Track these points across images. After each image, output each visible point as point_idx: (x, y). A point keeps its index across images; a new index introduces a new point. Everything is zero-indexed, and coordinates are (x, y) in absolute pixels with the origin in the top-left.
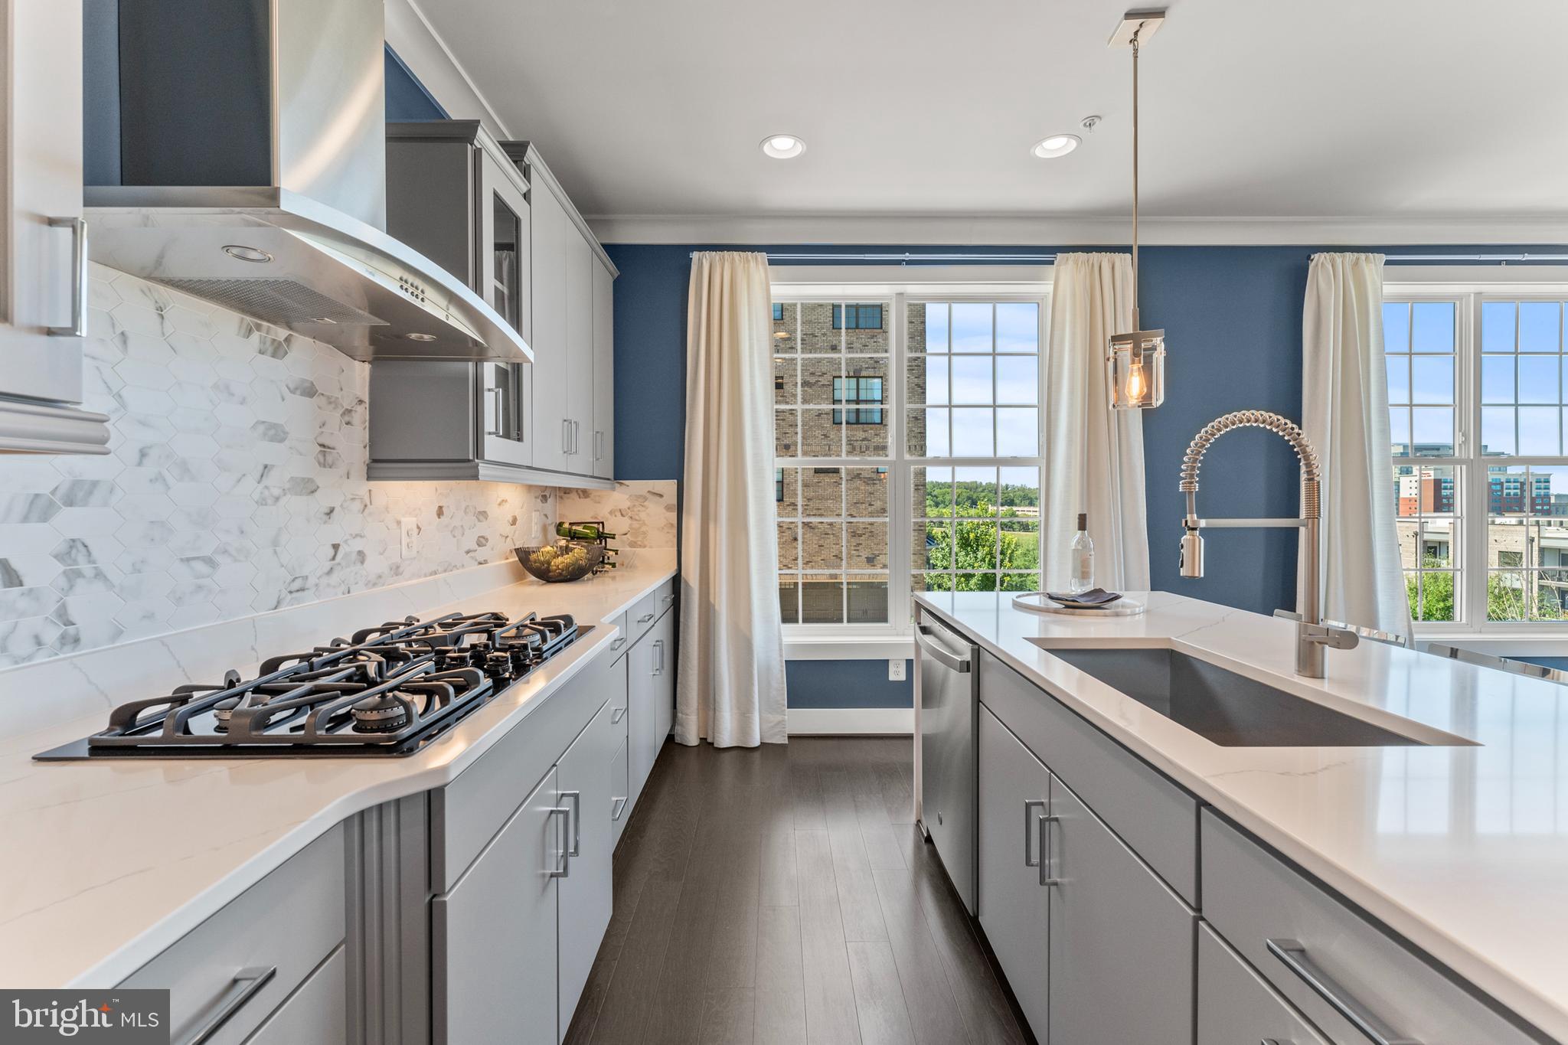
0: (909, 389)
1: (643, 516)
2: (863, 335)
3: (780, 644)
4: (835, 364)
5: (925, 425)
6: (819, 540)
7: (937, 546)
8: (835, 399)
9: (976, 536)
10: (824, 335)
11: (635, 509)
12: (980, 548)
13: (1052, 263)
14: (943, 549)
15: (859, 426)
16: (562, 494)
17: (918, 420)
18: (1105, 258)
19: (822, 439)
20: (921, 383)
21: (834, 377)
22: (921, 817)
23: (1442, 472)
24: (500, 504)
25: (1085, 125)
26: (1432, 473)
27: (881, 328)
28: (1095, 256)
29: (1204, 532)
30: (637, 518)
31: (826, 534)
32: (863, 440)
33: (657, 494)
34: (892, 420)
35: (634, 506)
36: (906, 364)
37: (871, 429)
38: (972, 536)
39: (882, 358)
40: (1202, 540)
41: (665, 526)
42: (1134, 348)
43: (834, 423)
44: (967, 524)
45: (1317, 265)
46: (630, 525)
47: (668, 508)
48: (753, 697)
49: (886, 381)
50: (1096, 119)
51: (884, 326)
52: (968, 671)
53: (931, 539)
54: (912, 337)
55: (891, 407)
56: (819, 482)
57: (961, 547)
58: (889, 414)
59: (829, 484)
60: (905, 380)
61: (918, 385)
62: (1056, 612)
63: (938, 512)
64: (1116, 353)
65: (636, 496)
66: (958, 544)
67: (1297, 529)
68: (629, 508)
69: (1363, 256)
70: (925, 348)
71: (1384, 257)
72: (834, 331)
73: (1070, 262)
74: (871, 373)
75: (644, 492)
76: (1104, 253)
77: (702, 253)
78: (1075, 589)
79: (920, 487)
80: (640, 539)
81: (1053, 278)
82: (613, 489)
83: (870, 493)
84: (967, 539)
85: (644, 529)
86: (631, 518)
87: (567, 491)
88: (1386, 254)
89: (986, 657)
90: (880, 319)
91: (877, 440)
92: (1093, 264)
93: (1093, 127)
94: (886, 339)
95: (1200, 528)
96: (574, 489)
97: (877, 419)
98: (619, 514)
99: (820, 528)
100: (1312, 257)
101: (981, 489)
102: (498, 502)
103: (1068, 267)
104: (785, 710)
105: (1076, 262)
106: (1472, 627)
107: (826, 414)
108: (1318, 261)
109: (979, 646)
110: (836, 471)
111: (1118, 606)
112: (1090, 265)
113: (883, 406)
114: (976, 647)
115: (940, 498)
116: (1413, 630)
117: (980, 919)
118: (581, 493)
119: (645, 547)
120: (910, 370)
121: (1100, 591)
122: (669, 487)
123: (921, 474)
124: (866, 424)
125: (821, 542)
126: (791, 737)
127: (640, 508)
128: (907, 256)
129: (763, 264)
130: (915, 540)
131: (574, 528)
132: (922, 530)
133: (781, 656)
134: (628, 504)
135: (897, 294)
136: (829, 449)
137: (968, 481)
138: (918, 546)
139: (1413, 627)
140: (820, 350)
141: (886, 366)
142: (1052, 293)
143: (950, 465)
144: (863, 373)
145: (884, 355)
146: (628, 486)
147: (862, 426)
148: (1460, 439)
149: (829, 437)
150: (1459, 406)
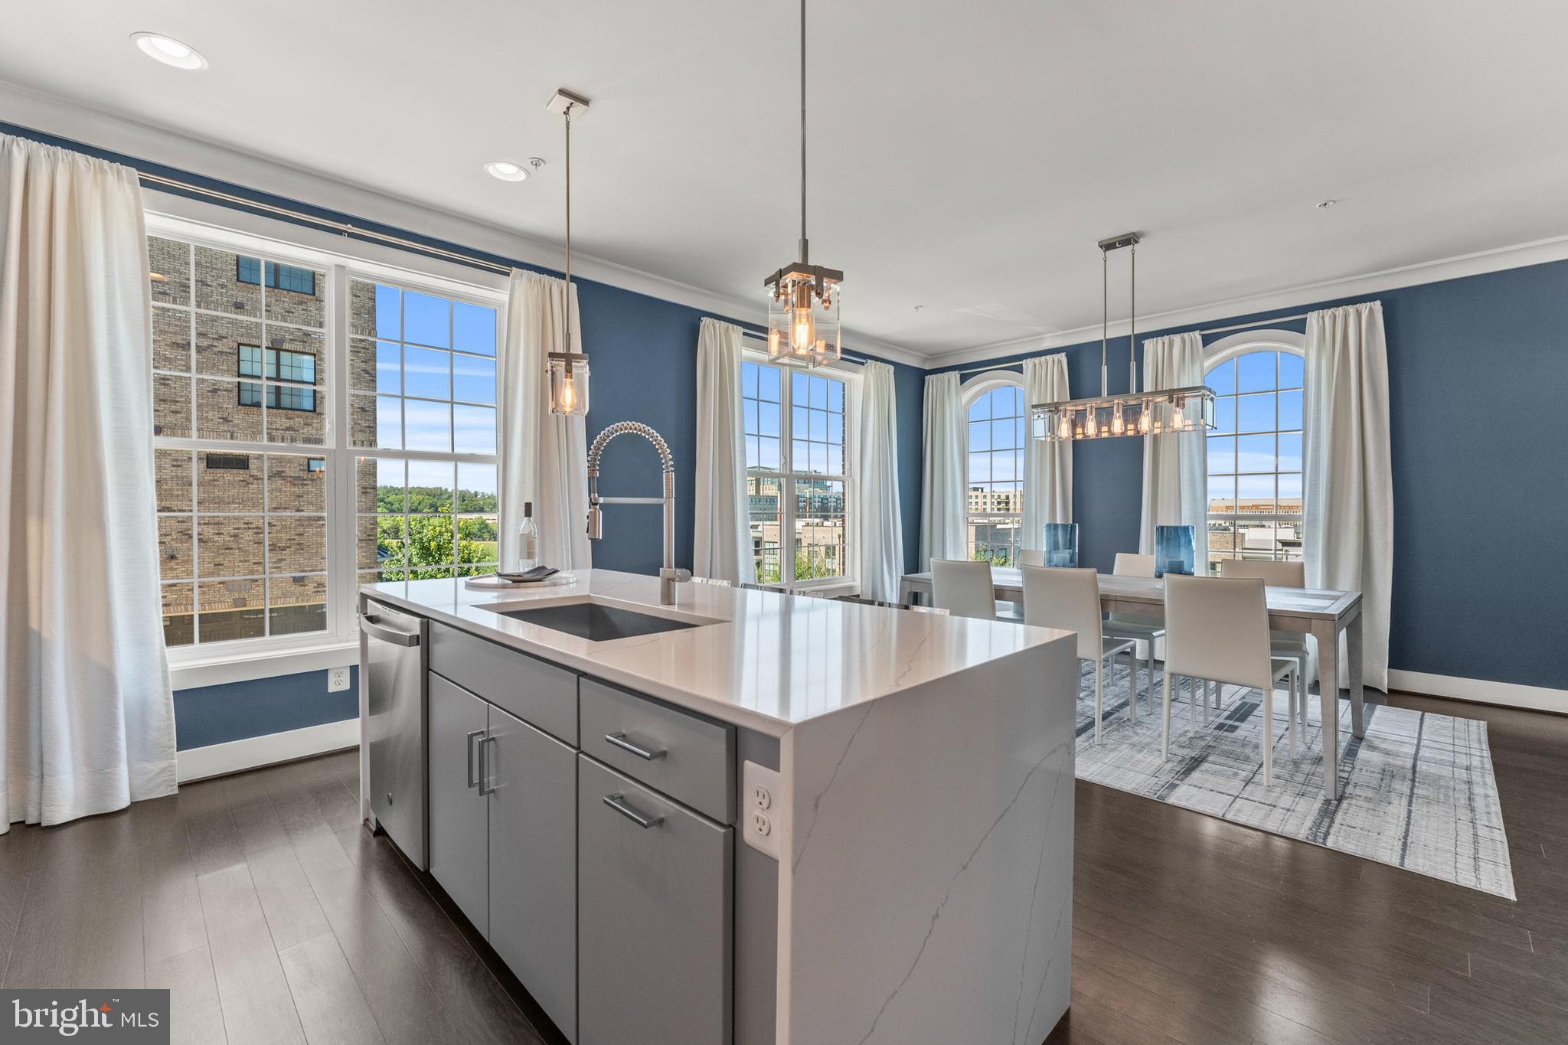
0: (353, 373)
2: (287, 299)
3: (165, 672)
4: (242, 327)
5: (375, 418)
6: (215, 557)
7: (392, 558)
8: (241, 372)
9: (439, 545)
10: (223, 286)
12: (443, 557)
13: (507, 274)
14: (398, 560)
15: (281, 411)
17: (366, 411)
18: (555, 282)
19: (219, 423)
20: (368, 367)
21: (239, 344)
22: (368, 814)
25: (532, 162)
27: (314, 294)
28: (546, 278)
29: (603, 506)
31: (226, 549)
32: (287, 429)
34: (330, 407)
36: (348, 344)
37: (298, 417)
38: (433, 544)
39: (315, 333)
40: (601, 513)
42: (566, 365)
43: (239, 404)
44: (428, 533)
45: (706, 326)
48: (116, 745)
49: (321, 359)
50: (541, 162)
51: (317, 293)
52: (418, 644)
53: (383, 550)
54: (357, 314)
55: (329, 390)
56: (215, 480)
57: (420, 558)
58: (327, 401)
59: (232, 484)
60: (348, 363)
61: (365, 371)
62: (504, 587)
63: (394, 521)
64: (552, 367)
66: (418, 554)
67: (662, 505)
70: (374, 329)
71: (742, 330)
72: (238, 284)
73: (524, 278)
74: (299, 347)
76: (554, 278)
78: (523, 567)
79: (369, 490)
81: (509, 289)
83: (299, 496)
84: (428, 549)
88: (744, 328)
89: (437, 627)
90: (311, 283)
91: (307, 431)
92: (544, 285)
93: (538, 168)
94: (321, 309)
95: (601, 504)
97: (308, 404)
99: (217, 541)
100: (703, 320)
101: (446, 496)
103: (522, 282)
104: (172, 754)
105: (529, 280)
107: (226, 390)
108: (707, 323)
109: (428, 618)
110: (243, 462)
111: (553, 579)
112: (542, 286)
113: (317, 388)
114: (426, 620)
115: (396, 506)
117: (431, 871)
120: (355, 352)
121: (543, 568)
123: (370, 475)
124: (291, 409)
125: (220, 560)
126: (182, 786)
128: (349, 228)
129: (134, 184)
130: (363, 552)
132: (371, 540)
133: (166, 685)
135: (337, 266)
137: (430, 487)
138: (367, 559)
140: (217, 305)
141: (321, 342)
142: (508, 302)
143: (403, 458)
144: (286, 346)
145: (317, 330)
147: (284, 412)
148: (783, 461)
149: (231, 421)
150: (782, 439)
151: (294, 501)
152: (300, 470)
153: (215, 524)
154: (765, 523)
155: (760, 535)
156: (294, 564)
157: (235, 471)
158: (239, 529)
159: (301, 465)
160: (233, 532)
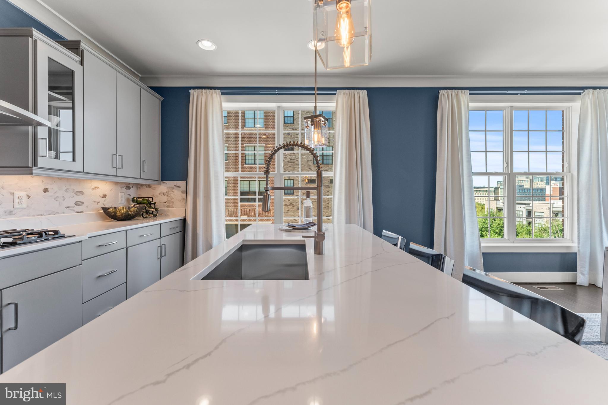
1: (172, 195)
11: (169, 193)
13: (335, 94)
16: (140, 186)
18: (356, 92)
19: (309, 170)
24: (93, 189)
27: (332, 127)
28: (352, 91)
30: (170, 196)
33: (178, 187)
34: (276, 157)
35: (169, 191)
36: (282, 135)
37: (328, 166)
41: (181, 199)
45: (442, 95)
46: (167, 199)
47: (182, 192)
60: (282, 141)
65: (169, 187)
68: (167, 192)
69: (460, 91)
71: (468, 92)
73: (342, 94)
75: (173, 186)
76: (356, 90)
77: (194, 90)
80: (171, 204)
81: (336, 100)
82: (160, 184)
85: (173, 200)
86: (168, 196)
87: (142, 185)
88: (469, 90)
92: (351, 94)
96: (145, 184)
97: (330, 162)
98: (162, 194)
100: (440, 91)
102: (92, 188)
103: (341, 96)
105: (344, 94)
106: (510, 241)
107: (310, 160)
108: (442, 93)
116: (481, 242)
118: (147, 186)
119: (173, 208)
122: (182, 183)
124: (326, 164)
127: (171, 192)
129: (219, 95)
131: (139, 199)
134: (166, 190)
139: (481, 240)
142: (335, 106)
143: (299, 175)
146: (166, 183)
147: (324, 165)
148: (505, 165)
149: (312, 169)
150: (505, 152)
151: (327, 193)
152: (329, 183)
154: (534, 202)
155: (531, 208)
156: (327, 213)
159: (328, 182)
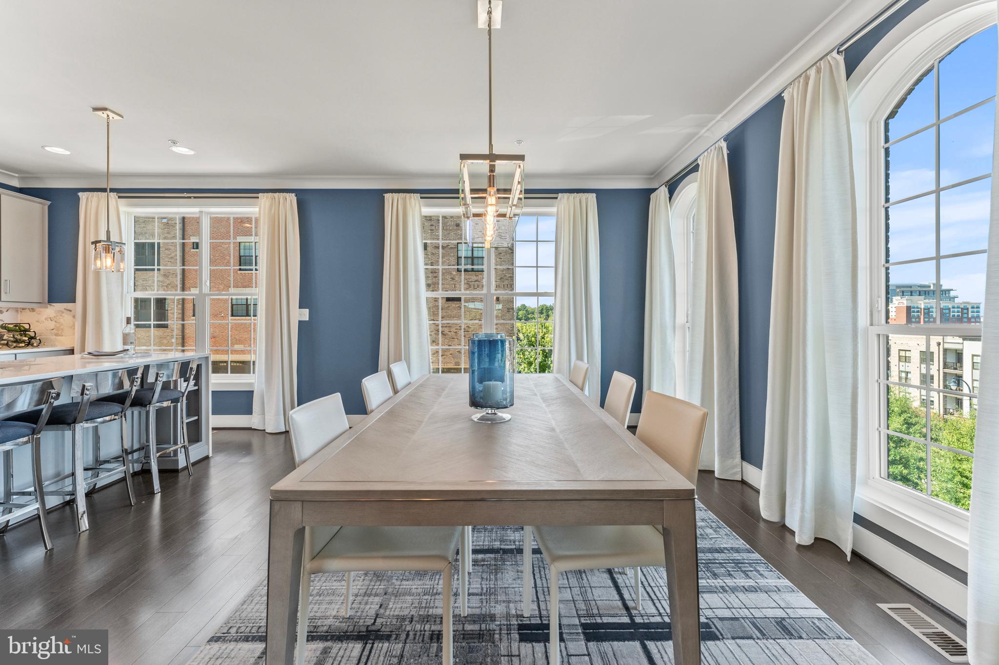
1: (61, 320)
6: (449, 342)
11: (58, 317)
13: (258, 198)
21: (457, 243)
23: (912, 302)
26: (905, 302)
28: (277, 194)
30: (58, 321)
31: (453, 338)
32: (476, 281)
33: (69, 310)
41: (72, 325)
46: (55, 325)
47: (74, 317)
56: (449, 307)
59: (455, 308)
65: (57, 311)
68: (54, 317)
73: (265, 198)
75: (62, 309)
76: (282, 193)
77: (84, 192)
79: (510, 310)
82: (47, 307)
85: (62, 327)
86: (55, 321)
87: (24, 309)
98: (49, 320)
99: (450, 335)
110: (459, 299)
118: (31, 310)
119: (63, 336)
122: (70, 306)
123: (511, 302)
127: (60, 317)
131: (9, 326)
134: (54, 315)
136: (455, 287)
146: (54, 306)
153: (449, 327)
157: (456, 302)
158: (457, 329)
160: (455, 331)
